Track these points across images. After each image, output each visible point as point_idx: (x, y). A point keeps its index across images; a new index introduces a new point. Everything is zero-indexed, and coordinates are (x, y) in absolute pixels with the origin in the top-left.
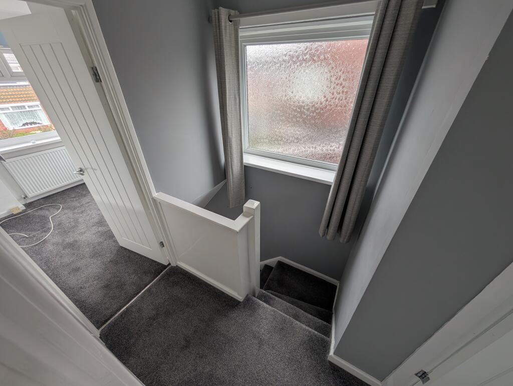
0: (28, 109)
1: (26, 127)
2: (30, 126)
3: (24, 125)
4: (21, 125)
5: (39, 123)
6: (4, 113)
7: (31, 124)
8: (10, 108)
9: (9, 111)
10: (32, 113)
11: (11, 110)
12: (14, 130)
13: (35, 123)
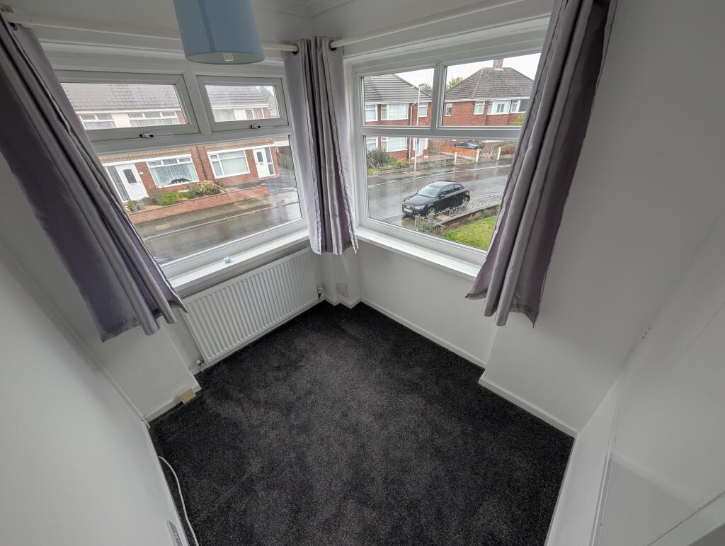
0: (179, 163)
1: (175, 184)
2: (179, 184)
3: (173, 182)
4: (170, 182)
5: (188, 180)
6: (156, 168)
7: (180, 180)
8: (162, 162)
9: (159, 166)
10: (182, 168)
11: (163, 165)
12: (163, 188)
13: (183, 180)
